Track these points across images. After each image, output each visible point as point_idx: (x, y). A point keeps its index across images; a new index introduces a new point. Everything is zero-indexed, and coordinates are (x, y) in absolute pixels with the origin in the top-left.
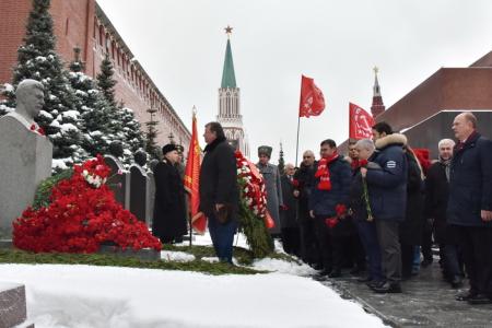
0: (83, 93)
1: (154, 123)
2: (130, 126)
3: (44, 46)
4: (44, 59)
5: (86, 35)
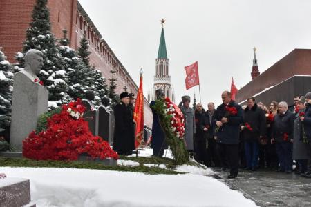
0: (69, 59)
1: (115, 80)
2: (99, 81)
3: (44, 28)
4: (43, 37)
5: (71, 22)
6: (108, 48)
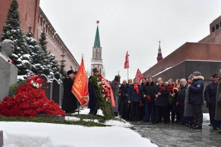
0: (32, 47)
1: (64, 61)
2: (53, 62)
3: (15, 25)
4: (15, 31)
5: (35, 21)
6: (60, 39)
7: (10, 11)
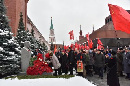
0: (29, 37)
1: (41, 40)
2: (37, 41)
3: (23, 29)
4: (23, 32)
7: (20, 23)
